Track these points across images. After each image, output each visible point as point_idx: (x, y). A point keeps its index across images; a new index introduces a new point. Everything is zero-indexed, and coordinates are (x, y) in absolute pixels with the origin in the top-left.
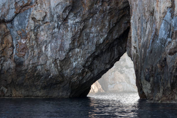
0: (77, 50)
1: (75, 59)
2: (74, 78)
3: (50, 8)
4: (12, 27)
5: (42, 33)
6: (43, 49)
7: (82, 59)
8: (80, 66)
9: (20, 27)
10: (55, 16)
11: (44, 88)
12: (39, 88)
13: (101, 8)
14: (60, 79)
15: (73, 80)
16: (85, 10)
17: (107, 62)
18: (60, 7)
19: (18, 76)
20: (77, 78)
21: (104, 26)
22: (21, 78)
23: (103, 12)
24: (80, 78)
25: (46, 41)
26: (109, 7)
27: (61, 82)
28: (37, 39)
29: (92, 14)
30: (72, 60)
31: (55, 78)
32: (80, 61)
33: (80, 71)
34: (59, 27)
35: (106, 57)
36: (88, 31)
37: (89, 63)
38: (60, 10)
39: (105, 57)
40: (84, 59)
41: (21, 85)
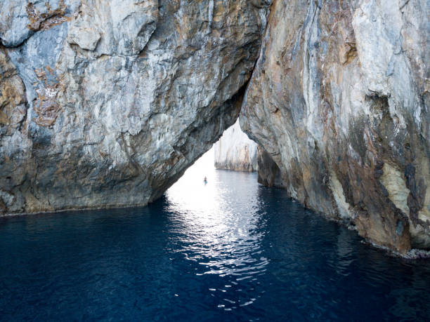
0: (164, 116)
1: (160, 134)
2: (157, 169)
3: (110, 24)
4: (21, 61)
5: (94, 78)
6: (96, 111)
7: (173, 133)
8: (169, 147)
9: (42, 62)
10: (122, 43)
11: (100, 189)
12: (89, 190)
13: (208, 39)
14: (131, 172)
15: (155, 173)
16: (181, 40)
17: (209, 140)
18: (132, 22)
19: (40, 167)
20: (163, 167)
21: (212, 74)
22: (46, 172)
23: (213, 47)
24: (168, 168)
25: (102, 96)
26: (222, 39)
27: (132, 178)
28: (81, 89)
29: (193, 48)
30: (154, 134)
31: (121, 169)
32: (169, 137)
33: (169, 156)
34: (128, 68)
35: (208, 131)
36: (184, 81)
37: (183, 141)
38: (131, 30)
39: (206, 131)
40: (176, 133)
41: (47, 187)
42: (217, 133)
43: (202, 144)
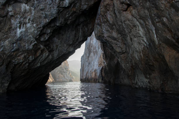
1: (20, 23)
2: (19, 58)
7: (35, 25)
8: (30, 38)
15: (15, 61)
20: (25, 57)
24: (31, 58)
30: (15, 22)
32: (30, 28)
33: (31, 47)
37: (46, 37)
40: (37, 25)
42: (78, 39)
43: (65, 45)
